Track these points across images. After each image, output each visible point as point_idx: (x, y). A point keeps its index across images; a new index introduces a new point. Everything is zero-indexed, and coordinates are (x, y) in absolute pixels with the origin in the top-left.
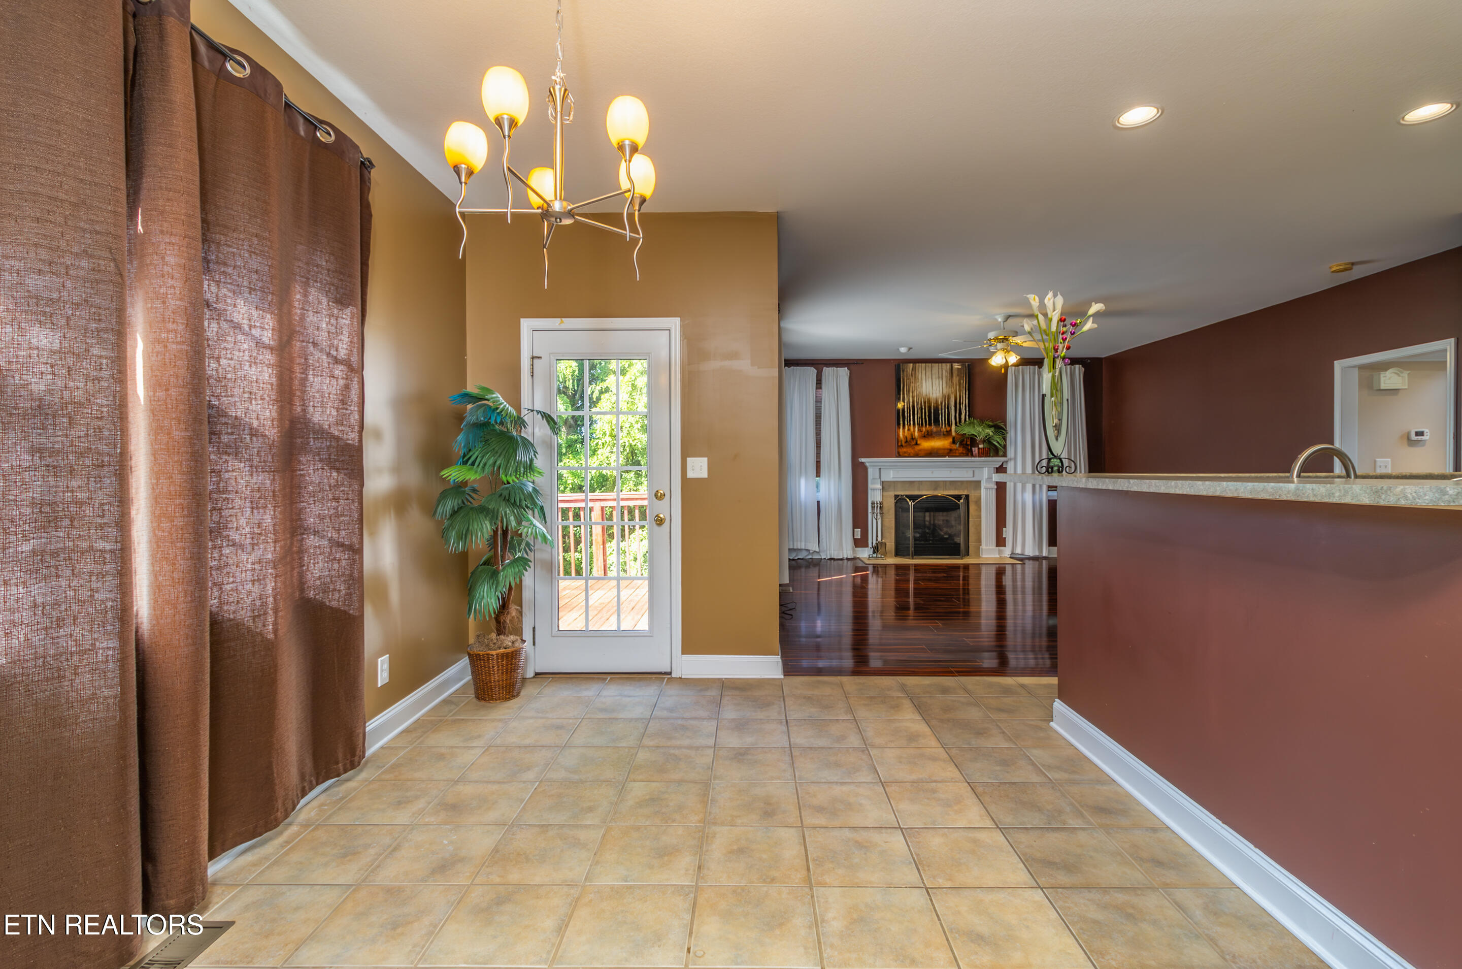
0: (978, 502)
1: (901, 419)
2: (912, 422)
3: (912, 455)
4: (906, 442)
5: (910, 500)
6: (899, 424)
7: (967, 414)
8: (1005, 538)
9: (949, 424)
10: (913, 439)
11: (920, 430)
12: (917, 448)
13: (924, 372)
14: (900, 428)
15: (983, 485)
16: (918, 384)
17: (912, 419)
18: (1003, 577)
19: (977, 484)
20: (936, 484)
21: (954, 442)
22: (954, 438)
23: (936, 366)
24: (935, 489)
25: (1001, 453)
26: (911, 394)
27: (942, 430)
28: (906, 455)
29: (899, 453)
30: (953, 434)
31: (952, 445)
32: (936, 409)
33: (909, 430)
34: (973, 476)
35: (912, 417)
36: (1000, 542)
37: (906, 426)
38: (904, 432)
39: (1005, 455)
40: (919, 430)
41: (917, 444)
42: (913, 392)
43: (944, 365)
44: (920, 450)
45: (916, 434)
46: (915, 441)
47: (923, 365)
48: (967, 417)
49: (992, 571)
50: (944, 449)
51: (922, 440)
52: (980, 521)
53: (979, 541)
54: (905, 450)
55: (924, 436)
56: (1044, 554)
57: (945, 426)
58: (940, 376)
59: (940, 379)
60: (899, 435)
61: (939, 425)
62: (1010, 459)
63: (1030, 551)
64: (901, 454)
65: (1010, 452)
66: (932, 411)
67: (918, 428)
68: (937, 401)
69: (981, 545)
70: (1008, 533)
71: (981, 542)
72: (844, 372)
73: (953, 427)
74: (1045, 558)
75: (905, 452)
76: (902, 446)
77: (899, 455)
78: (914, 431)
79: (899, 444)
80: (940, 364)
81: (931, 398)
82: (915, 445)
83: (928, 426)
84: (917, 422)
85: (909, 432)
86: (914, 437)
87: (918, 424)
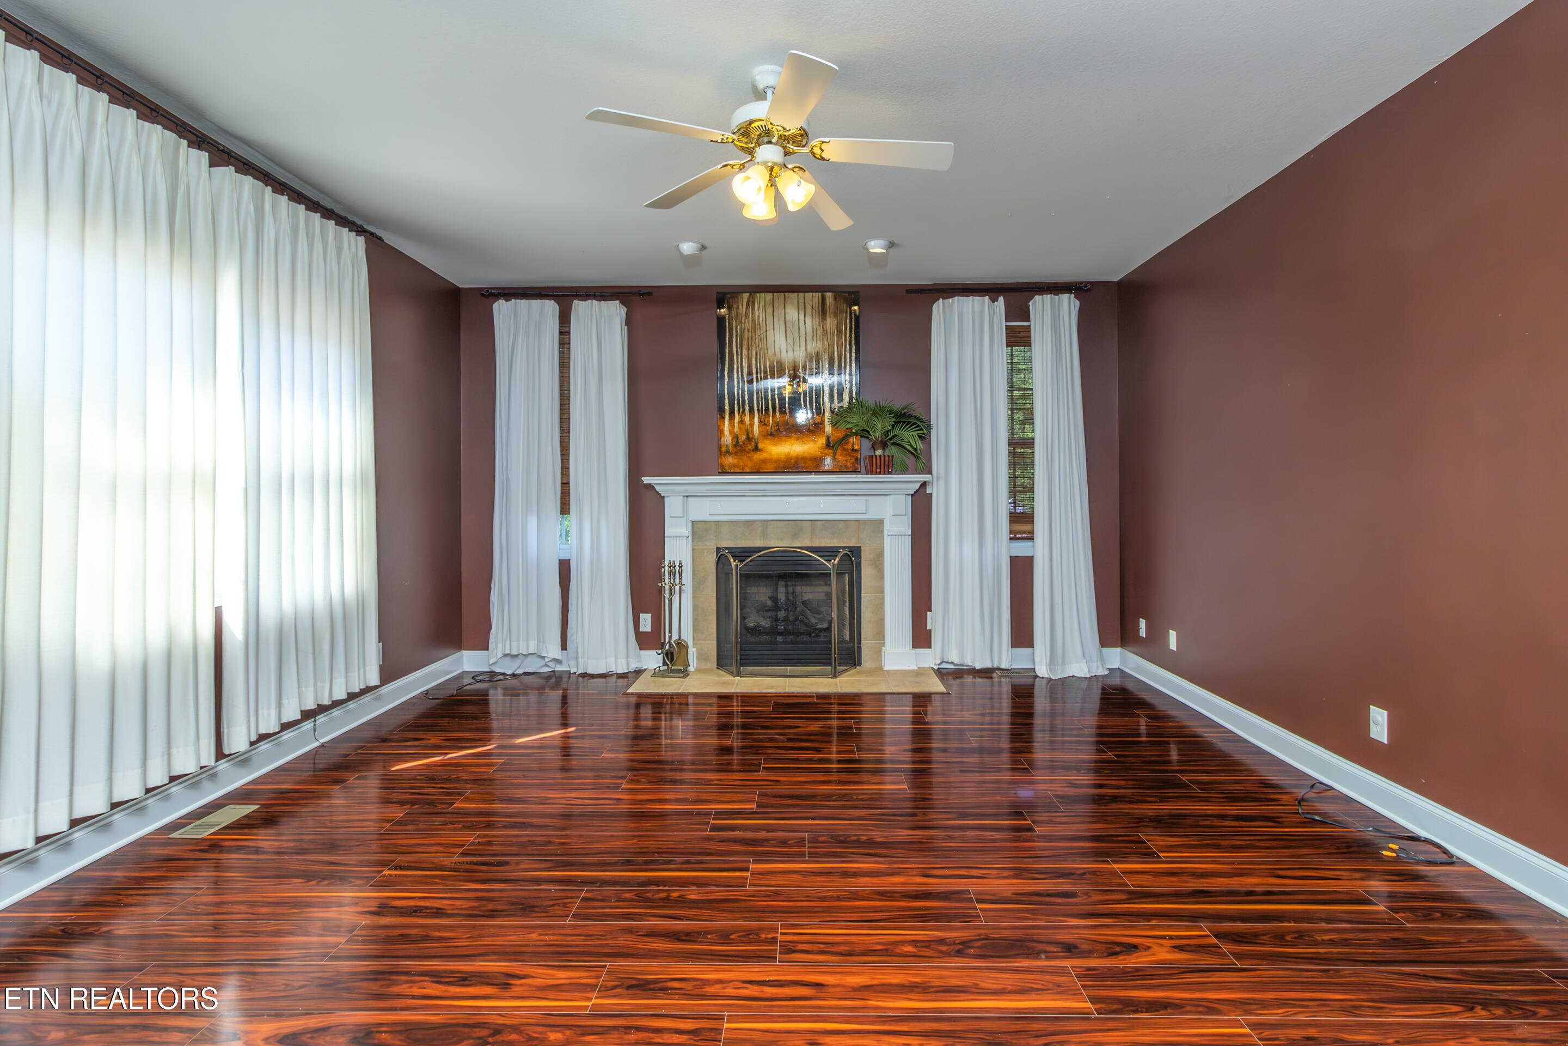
0: (879, 561)
1: (727, 408)
2: (747, 409)
3: (747, 470)
4: (736, 445)
5: (735, 558)
6: (722, 412)
7: (855, 389)
8: (930, 631)
9: (819, 409)
10: (749, 439)
11: (763, 423)
12: (757, 456)
13: (769, 311)
14: (724, 420)
15: (887, 527)
16: (758, 336)
17: (747, 404)
19: (877, 527)
20: (795, 526)
21: (828, 445)
22: (828, 439)
23: (792, 299)
25: (920, 466)
26: (745, 353)
27: (805, 420)
28: (736, 470)
29: (721, 466)
30: (828, 427)
31: (826, 452)
33: (742, 423)
34: (868, 509)
35: (747, 397)
36: (921, 638)
37: (738, 417)
38: (732, 425)
40: (760, 422)
41: (757, 449)
42: (749, 354)
43: (808, 295)
44: (764, 461)
45: (756, 429)
46: (753, 444)
47: (769, 296)
48: (856, 394)
50: (809, 459)
51: (768, 442)
52: (883, 598)
53: (880, 636)
54: (733, 461)
55: (772, 435)
57: (811, 413)
58: (802, 314)
59: (802, 322)
60: (722, 433)
61: (800, 411)
62: (938, 477)
63: (975, 658)
64: (726, 468)
65: (938, 463)
67: (759, 418)
68: (794, 367)
69: (883, 645)
70: (936, 621)
71: (883, 641)
72: (615, 312)
73: (827, 414)
75: (733, 466)
76: (728, 454)
77: (723, 471)
78: (752, 425)
79: (724, 450)
80: (801, 295)
81: (783, 360)
82: (753, 450)
83: (778, 414)
84: (758, 407)
85: (742, 427)
86: (751, 436)
87: (758, 410)
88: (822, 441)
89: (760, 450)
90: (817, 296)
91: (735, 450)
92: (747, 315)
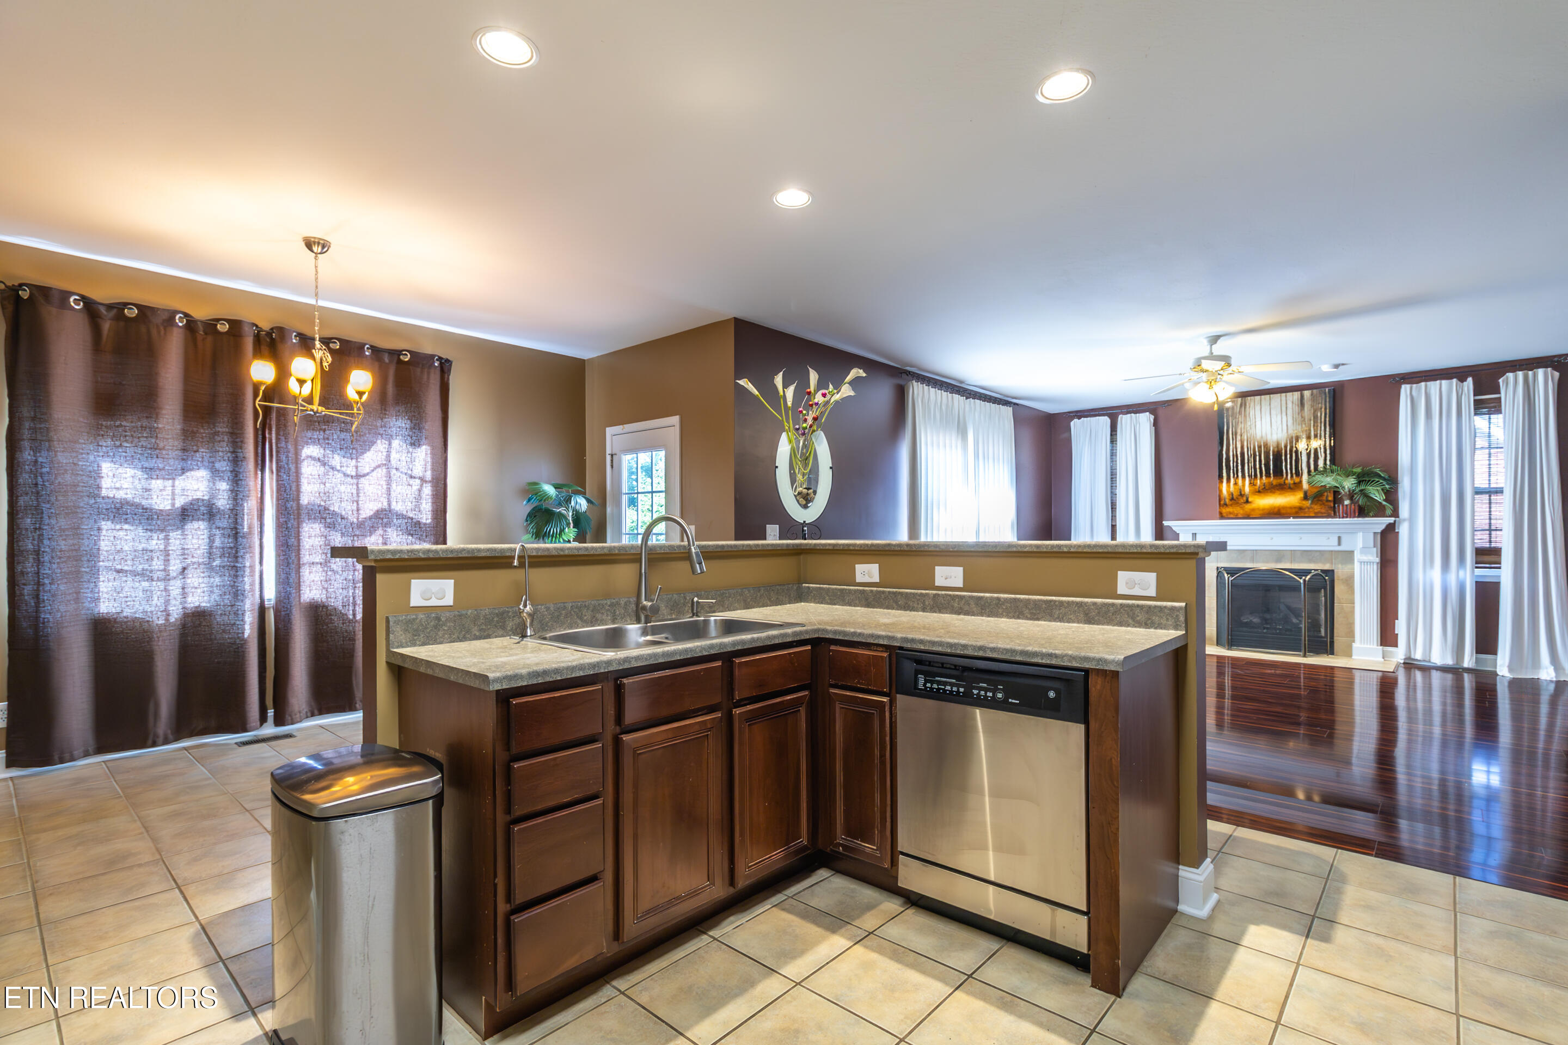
0: (1349, 581)
1: (1224, 471)
2: (1240, 474)
3: (1240, 516)
4: (1232, 499)
5: (1228, 574)
6: (1221, 477)
7: (1328, 458)
8: (1396, 634)
9: (1298, 474)
10: (1241, 495)
11: (1252, 484)
12: (1248, 507)
13: (1258, 408)
14: (1222, 482)
15: (1357, 556)
16: (1249, 424)
17: (1240, 470)
18: (1396, 690)
19: (1348, 556)
20: (1279, 555)
21: (1306, 497)
22: (1305, 493)
23: (1276, 398)
24: (1279, 560)
25: (1389, 512)
26: (1239, 438)
27: (1286, 482)
28: (1232, 516)
29: (1221, 513)
30: (1305, 486)
31: (1304, 502)
32: (1278, 456)
33: (1236, 484)
34: (1339, 544)
35: (1240, 467)
36: (1387, 637)
37: (1232, 480)
38: (1228, 486)
39: (1395, 514)
40: (1250, 483)
41: (1247, 502)
42: (1241, 436)
43: (1289, 394)
44: (1253, 510)
45: (1247, 489)
46: (1245, 498)
47: (1258, 398)
48: (1328, 462)
49: (1374, 680)
50: (1291, 508)
51: (1256, 496)
52: (1354, 607)
53: (1351, 634)
54: (1230, 509)
55: (1259, 492)
56: (1466, 664)
57: (1292, 476)
58: (1284, 409)
59: (1284, 414)
60: (1220, 491)
61: (1283, 475)
62: (1404, 520)
63: (1440, 656)
64: (1224, 515)
65: (1404, 509)
66: (1271, 457)
67: (1250, 481)
68: (1278, 445)
69: (1354, 641)
70: (1401, 627)
71: (1353, 636)
72: (1145, 419)
73: (1305, 477)
74: (1468, 670)
75: (1230, 513)
76: (1226, 505)
77: (1222, 517)
78: (1244, 485)
79: (1222, 502)
80: (1284, 394)
81: (1268, 441)
82: (1245, 503)
83: (1264, 478)
84: (1249, 473)
85: (1237, 487)
86: (1243, 493)
87: (1249, 476)
88: (1300, 495)
89: (1250, 502)
90: (1297, 395)
91: (1231, 503)
92: (1240, 413)
